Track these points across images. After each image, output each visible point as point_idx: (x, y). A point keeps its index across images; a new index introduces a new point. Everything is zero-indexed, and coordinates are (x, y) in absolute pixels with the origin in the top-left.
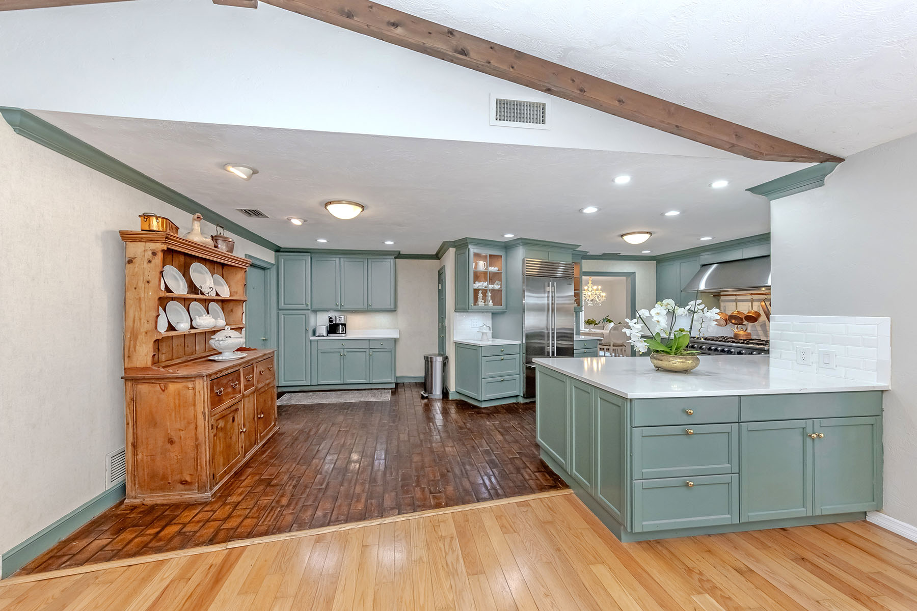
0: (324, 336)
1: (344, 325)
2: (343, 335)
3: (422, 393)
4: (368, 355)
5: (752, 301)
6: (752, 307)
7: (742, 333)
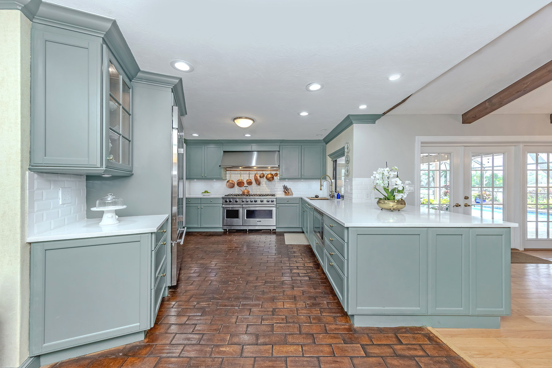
5: (249, 174)
6: (249, 177)
7: (246, 191)
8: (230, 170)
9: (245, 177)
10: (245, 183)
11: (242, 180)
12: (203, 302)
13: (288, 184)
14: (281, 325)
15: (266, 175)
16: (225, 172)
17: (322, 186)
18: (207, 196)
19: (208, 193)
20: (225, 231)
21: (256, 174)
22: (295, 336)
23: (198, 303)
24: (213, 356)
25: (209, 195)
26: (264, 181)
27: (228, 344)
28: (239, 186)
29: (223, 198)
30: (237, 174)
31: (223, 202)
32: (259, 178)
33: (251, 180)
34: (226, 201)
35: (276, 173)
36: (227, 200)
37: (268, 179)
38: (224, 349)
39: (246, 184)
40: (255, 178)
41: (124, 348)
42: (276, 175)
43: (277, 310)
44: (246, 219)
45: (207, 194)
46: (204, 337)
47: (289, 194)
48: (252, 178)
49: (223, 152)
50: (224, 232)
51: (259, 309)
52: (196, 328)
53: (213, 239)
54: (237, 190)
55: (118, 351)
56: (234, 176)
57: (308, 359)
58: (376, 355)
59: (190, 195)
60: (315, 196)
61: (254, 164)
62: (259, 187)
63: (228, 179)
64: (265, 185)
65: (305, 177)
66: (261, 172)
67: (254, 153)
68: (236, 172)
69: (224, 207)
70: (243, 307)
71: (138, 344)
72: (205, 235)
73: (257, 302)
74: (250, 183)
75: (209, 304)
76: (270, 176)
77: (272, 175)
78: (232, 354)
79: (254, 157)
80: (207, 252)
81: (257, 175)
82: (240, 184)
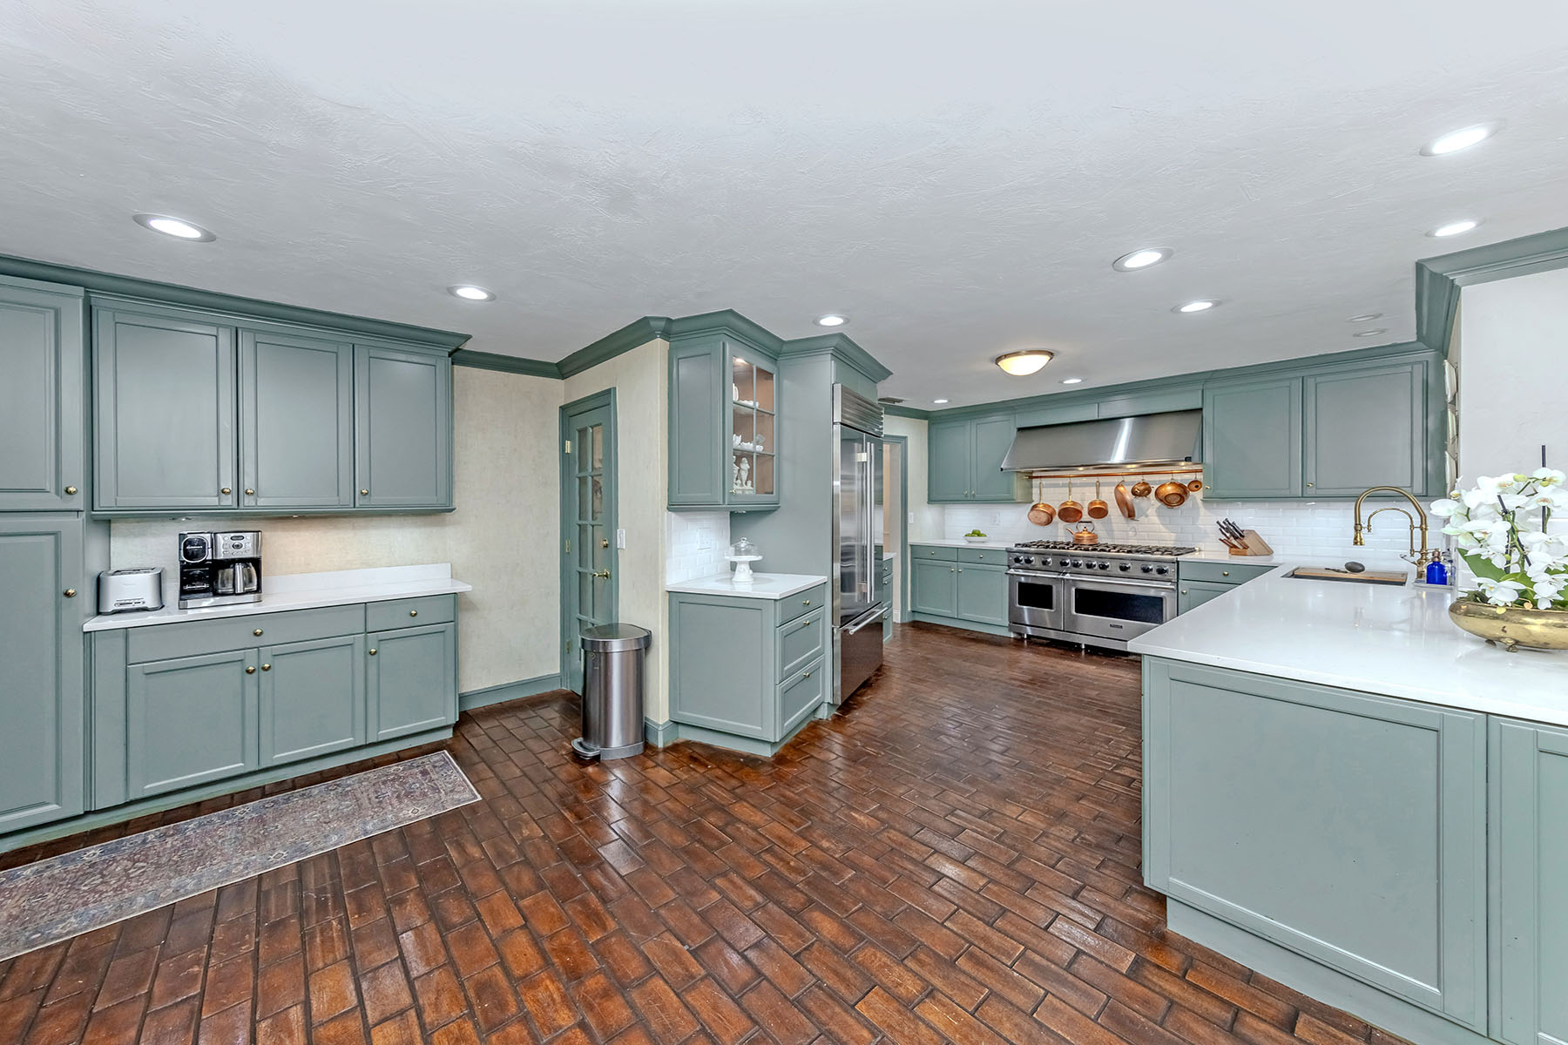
0: (145, 609)
1: (256, 562)
2: (250, 597)
3: (575, 744)
4: (360, 658)
5: (1098, 485)
6: (1098, 493)
7: (1086, 535)
8: (1041, 477)
9: (1083, 495)
10: (1085, 512)
11: (1074, 503)
12: (872, 746)
13: (1246, 517)
14: (980, 837)
15: (1156, 487)
16: (1027, 484)
17: (1365, 531)
18: (977, 543)
19: (979, 535)
20: (1019, 637)
21: (1118, 486)
22: (993, 863)
23: (863, 747)
24: (837, 814)
25: (983, 542)
26: (1150, 506)
27: (867, 814)
28: (1067, 522)
29: (1009, 551)
30: (1064, 485)
31: (1009, 560)
32: (1129, 497)
33: (1103, 503)
34: (1017, 560)
35: (1193, 479)
36: (1019, 557)
37: (1166, 501)
38: (857, 816)
39: (1086, 517)
40: (1119, 495)
41: (748, 756)
42: (1197, 485)
43: (995, 814)
44: (1075, 613)
45: (976, 538)
46: (841, 791)
47: (1248, 551)
48: (1108, 495)
49: (1016, 430)
50: (1015, 639)
51: (959, 798)
52: (839, 774)
53: (974, 649)
54: (1061, 532)
55: (741, 755)
56: (1053, 494)
57: (982, 900)
58: (1157, 989)
59: (944, 538)
60: (1347, 566)
61: (1119, 456)
62: (1133, 524)
63: (1036, 499)
64: (1155, 519)
65: (1320, 492)
66: (1139, 479)
67: (1124, 422)
68: (1060, 481)
69: (1012, 575)
70: (932, 782)
71: (763, 759)
72: (964, 638)
73: (967, 787)
74: (1099, 512)
75: (878, 754)
76: (1169, 489)
77: (1181, 486)
78: (863, 827)
79: (1121, 436)
80: (941, 671)
81: (1121, 489)
82: (1070, 514)
